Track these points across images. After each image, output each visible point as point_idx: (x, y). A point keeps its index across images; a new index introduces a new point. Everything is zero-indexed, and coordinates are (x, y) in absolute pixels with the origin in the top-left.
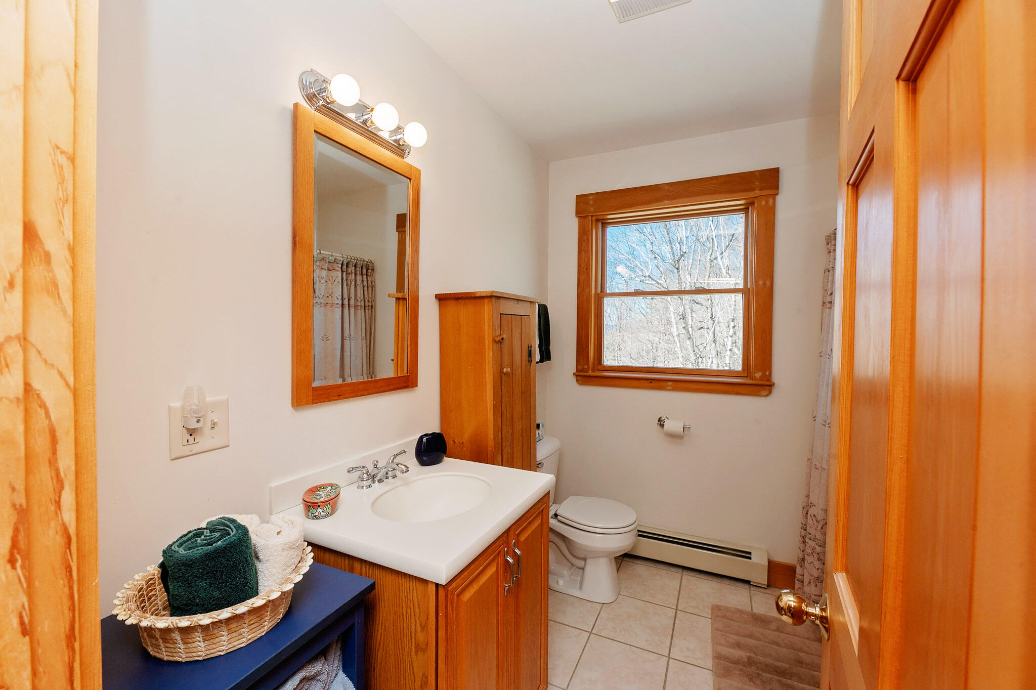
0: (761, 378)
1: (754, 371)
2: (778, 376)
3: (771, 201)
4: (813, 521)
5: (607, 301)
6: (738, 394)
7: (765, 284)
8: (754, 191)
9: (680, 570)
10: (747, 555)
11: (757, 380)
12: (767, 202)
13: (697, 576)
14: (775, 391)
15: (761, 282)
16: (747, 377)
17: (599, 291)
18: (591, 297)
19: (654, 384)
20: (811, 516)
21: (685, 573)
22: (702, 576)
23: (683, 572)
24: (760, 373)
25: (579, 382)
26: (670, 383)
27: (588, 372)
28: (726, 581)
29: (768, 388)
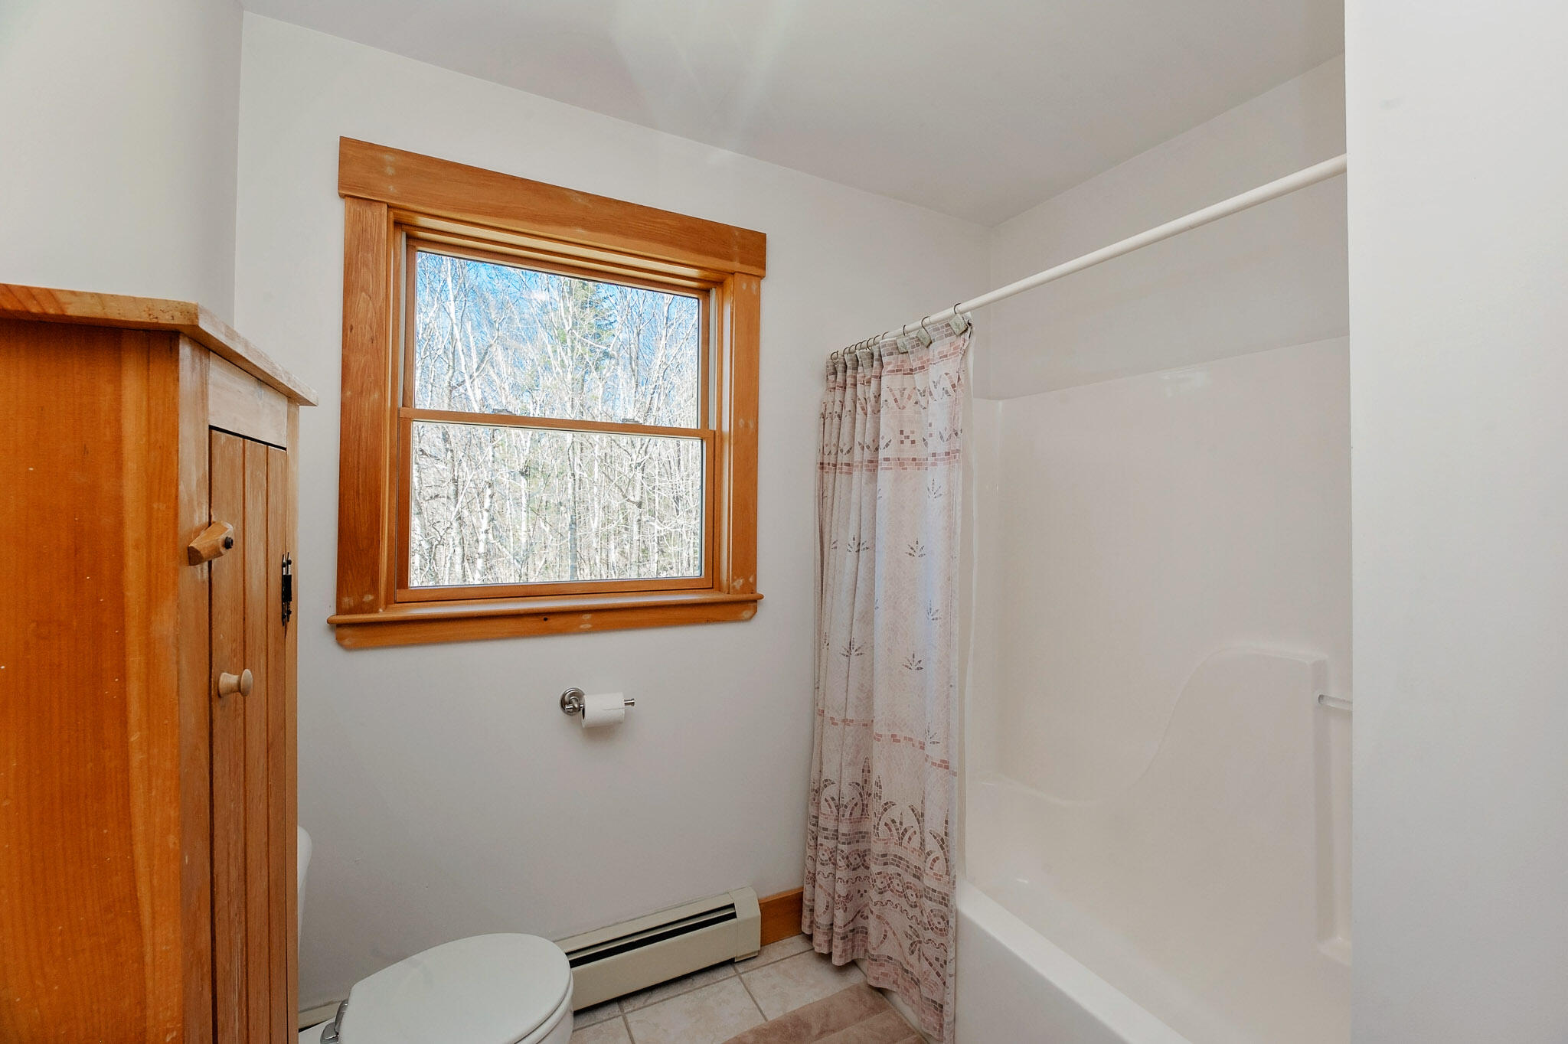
0: (743, 590)
1: (733, 577)
2: (766, 583)
3: (754, 287)
4: (830, 807)
5: (417, 426)
6: (709, 621)
7: (746, 425)
8: (731, 260)
9: (615, 1009)
10: (726, 914)
11: (736, 591)
12: (749, 287)
13: (650, 1001)
14: (763, 609)
15: (741, 422)
16: (712, 588)
17: (400, 404)
18: (384, 420)
19: (553, 622)
20: (826, 800)
21: (628, 1006)
22: (657, 996)
23: (622, 1010)
24: (741, 581)
25: (347, 642)
26: (587, 617)
27: (377, 612)
28: (700, 981)
29: (752, 605)
